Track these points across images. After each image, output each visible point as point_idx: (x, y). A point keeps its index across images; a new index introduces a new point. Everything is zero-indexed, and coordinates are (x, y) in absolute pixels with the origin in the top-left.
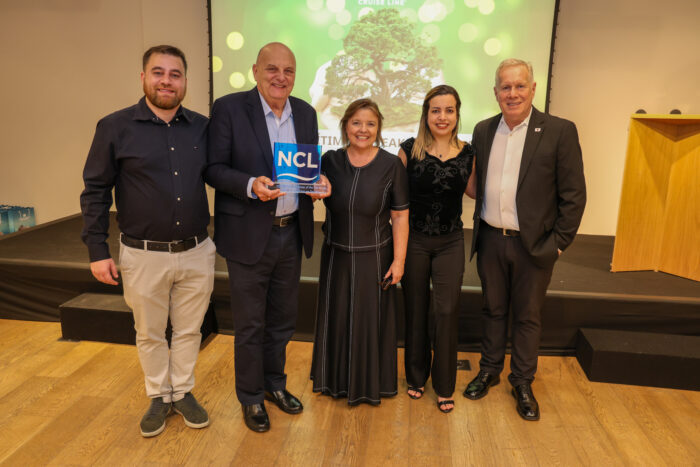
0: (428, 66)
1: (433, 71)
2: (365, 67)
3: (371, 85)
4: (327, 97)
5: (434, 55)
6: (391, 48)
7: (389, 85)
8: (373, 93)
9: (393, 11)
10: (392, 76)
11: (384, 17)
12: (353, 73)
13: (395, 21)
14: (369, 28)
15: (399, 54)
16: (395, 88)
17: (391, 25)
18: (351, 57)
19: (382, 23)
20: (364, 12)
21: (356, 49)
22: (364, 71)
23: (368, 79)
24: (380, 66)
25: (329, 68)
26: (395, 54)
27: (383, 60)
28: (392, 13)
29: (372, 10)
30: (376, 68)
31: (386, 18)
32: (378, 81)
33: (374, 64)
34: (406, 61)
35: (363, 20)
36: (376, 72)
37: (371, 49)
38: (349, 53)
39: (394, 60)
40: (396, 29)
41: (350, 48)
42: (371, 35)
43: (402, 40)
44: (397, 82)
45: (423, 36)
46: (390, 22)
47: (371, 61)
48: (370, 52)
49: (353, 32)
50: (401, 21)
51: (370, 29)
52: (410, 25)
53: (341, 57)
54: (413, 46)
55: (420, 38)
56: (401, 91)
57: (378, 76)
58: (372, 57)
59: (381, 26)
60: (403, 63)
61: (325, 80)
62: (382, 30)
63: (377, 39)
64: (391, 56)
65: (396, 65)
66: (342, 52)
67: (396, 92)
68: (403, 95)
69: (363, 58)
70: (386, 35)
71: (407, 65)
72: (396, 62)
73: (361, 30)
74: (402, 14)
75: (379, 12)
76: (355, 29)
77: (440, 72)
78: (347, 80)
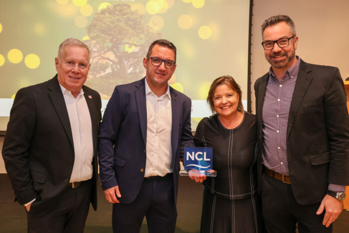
2: (106, 50)
3: (111, 63)
6: (126, 35)
7: (126, 62)
8: (113, 69)
9: (126, 5)
10: (128, 56)
11: (118, 10)
13: (128, 13)
15: (132, 38)
16: (131, 66)
17: (124, 17)
18: (94, 41)
19: (118, 15)
20: (103, 6)
21: (98, 35)
22: (105, 52)
23: (108, 59)
24: (118, 48)
26: (129, 39)
27: (120, 44)
28: (125, 7)
29: (110, 5)
30: (115, 50)
31: (121, 11)
32: (117, 60)
33: (113, 47)
34: (138, 44)
35: (103, 12)
36: (115, 53)
37: (110, 35)
38: (92, 38)
39: (129, 44)
40: (129, 19)
41: (93, 34)
42: (110, 24)
43: (134, 28)
44: (132, 61)
45: (151, 24)
46: (124, 14)
47: (110, 45)
48: (109, 38)
49: (95, 22)
50: (133, 13)
51: (109, 20)
52: (141, 16)
53: (86, 41)
54: (143, 32)
55: (148, 27)
56: (135, 68)
57: (117, 56)
58: (111, 41)
59: (117, 17)
60: (136, 45)
62: (119, 20)
63: (114, 27)
64: (126, 40)
65: (130, 47)
66: (87, 38)
67: (131, 69)
68: (137, 71)
69: (104, 42)
70: (121, 24)
71: (139, 47)
72: (131, 45)
73: (101, 21)
74: (133, 8)
75: (115, 6)
76: (96, 19)
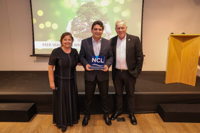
0: (104, 20)
1: (106, 22)
2: (84, 21)
3: (86, 27)
4: (72, 31)
5: (106, 17)
6: (92, 15)
8: (87, 29)
9: (92, 3)
11: (89, 5)
12: (80, 23)
14: (85, 8)
15: (95, 17)
17: (92, 8)
18: (79, 18)
19: (89, 7)
20: (83, 3)
21: (81, 15)
23: (85, 25)
24: (89, 21)
25: (72, 22)
26: (94, 17)
27: (90, 19)
28: (92, 4)
29: (86, 3)
30: (88, 21)
31: (90, 5)
32: (88, 26)
33: (87, 20)
34: (97, 19)
35: (83, 6)
36: (88, 22)
37: (86, 15)
38: (79, 17)
39: (93, 19)
40: (93, 9)
41: (79, 15)
42: (86, 11)
43: (95, 12)
45: (102, 11)
46: (92, 7)
48: (85, 16)
49: (80, 10)
50: (95, 6)
52: (98, 7)
53: (76, 18)
54: (99, 14)
58: (86, 18)
59: (88, 8)
61: (71, 26)
63: (87, 12)
64: (92, 17)
65: (94, 20)
66: (76, 16)
69: (83, 18)
70: (90, 11)
73: (82, 9)
74: (95, 4)
75: (88, 3)
76: (80, 9)
77: (108, 22)
78: (78, 25)
